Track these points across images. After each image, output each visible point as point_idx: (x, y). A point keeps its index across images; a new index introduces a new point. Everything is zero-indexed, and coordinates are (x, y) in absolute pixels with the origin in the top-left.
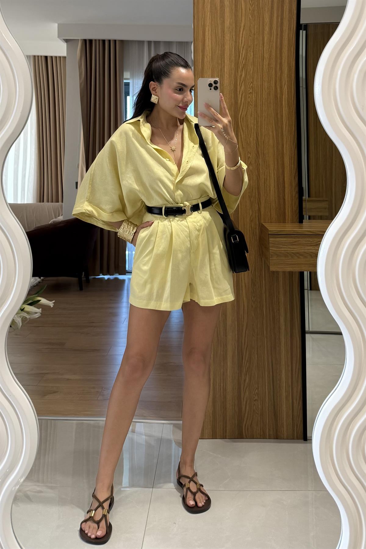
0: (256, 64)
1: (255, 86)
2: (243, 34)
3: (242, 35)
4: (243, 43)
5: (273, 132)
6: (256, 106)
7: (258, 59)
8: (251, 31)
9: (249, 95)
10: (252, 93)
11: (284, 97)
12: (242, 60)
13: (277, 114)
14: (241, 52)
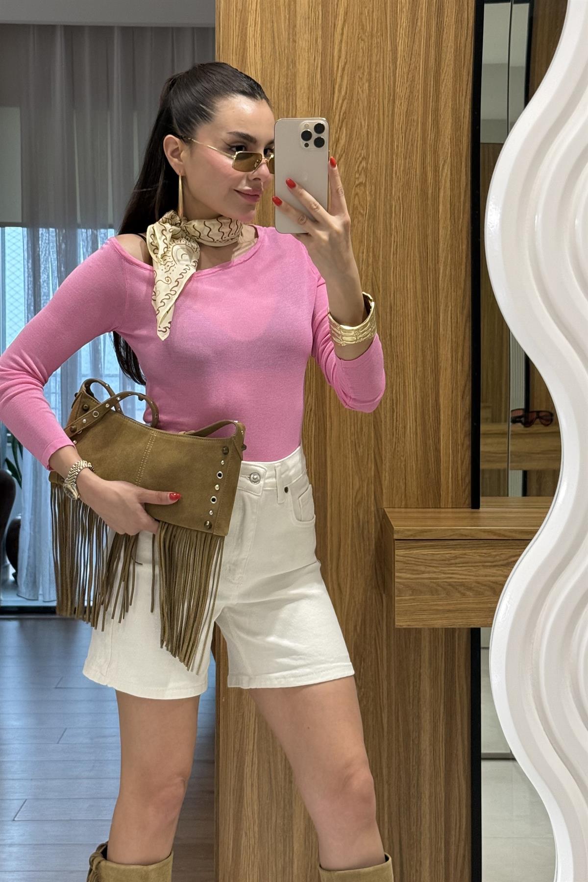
0: (376, 113)
1: (374, 167)
2: (342, 34)
3: (340, 38)
4: (343, 57)
5: (414, 281)
6: (373, 216)
7: (381, 100)
8: (363, 25)
9: (359, 191)
10: (365, 186)
11: (442, 194)
12: (340, 102)
13: (426, 236)
14: (339, 80)
